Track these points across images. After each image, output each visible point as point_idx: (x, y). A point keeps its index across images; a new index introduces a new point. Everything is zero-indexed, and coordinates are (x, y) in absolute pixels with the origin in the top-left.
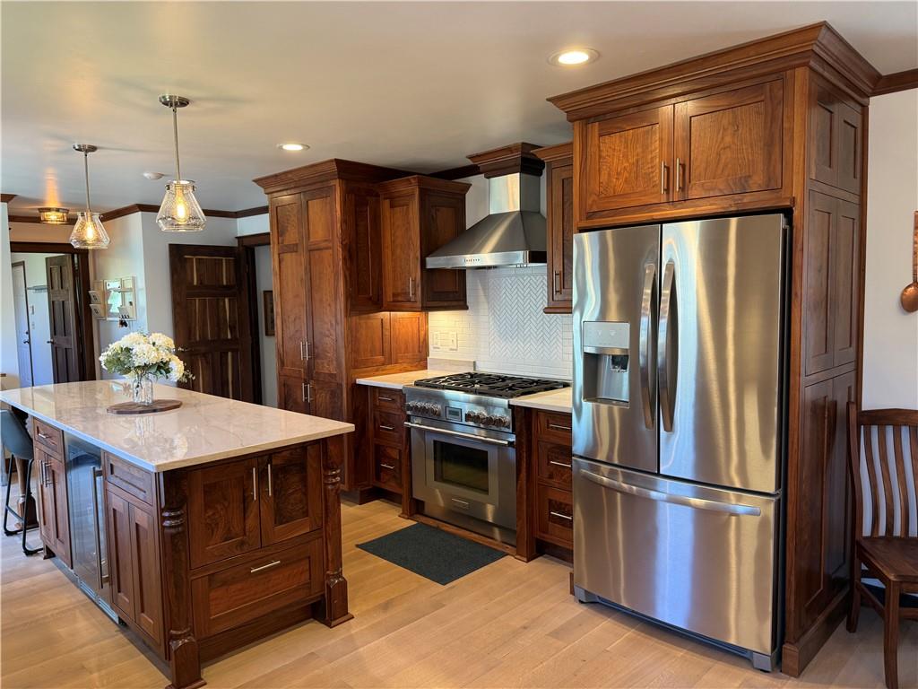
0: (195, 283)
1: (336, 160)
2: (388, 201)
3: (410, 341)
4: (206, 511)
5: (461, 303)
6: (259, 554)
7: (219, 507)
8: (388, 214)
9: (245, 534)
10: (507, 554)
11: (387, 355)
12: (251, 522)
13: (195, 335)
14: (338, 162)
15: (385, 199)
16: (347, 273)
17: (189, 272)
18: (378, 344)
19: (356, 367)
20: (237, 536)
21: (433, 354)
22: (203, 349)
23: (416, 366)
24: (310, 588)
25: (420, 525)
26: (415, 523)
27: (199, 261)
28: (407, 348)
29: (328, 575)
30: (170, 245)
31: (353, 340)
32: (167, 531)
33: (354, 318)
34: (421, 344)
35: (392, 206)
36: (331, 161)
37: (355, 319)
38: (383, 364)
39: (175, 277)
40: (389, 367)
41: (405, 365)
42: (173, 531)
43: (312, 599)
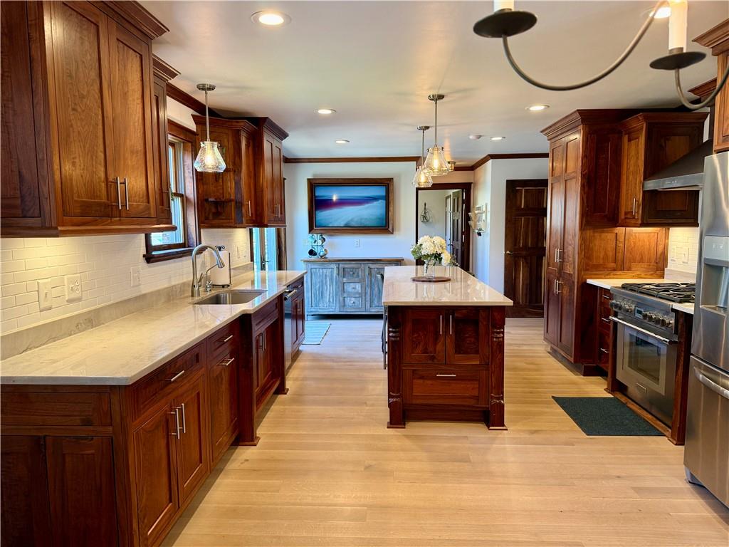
0: (523, 207)
1: (578, 110)
2: (627, 136)
3: (646, 253)
4: (413, 334)
5: (692, 221)
6: (444, 367)
7: (421, 333)
8: (626, 147)
9: (435, 353)
10: (665, 436)
11: (619, 263)
12: (439, 347)
13: (519, 242)
14: (581, 112)
15: (625, 134)
16: (585, 197)
17: (518, 197)
18: (611, 254)
19: (587, 270)
20: (431, 352)
21: (671, 266)
22: (524, 253)
23: (652, 275)
24: (478, 400)
25: (615, 399)
26: (612, 396)
27: (526, 191)
28: (642, 258)
29: (492, 397)
30: (507, 181)
31: (586, 249)
32: (391, 338)
33: (588, 231)
34: (658, 256)
35: (630, 140)
36: (575, 112)
37: (589, 233)
38: (614, 270)
39: (509, 202)
40: (618, 273)
41: (638, 273)
42: (393, 339)
43: (478, 407)
